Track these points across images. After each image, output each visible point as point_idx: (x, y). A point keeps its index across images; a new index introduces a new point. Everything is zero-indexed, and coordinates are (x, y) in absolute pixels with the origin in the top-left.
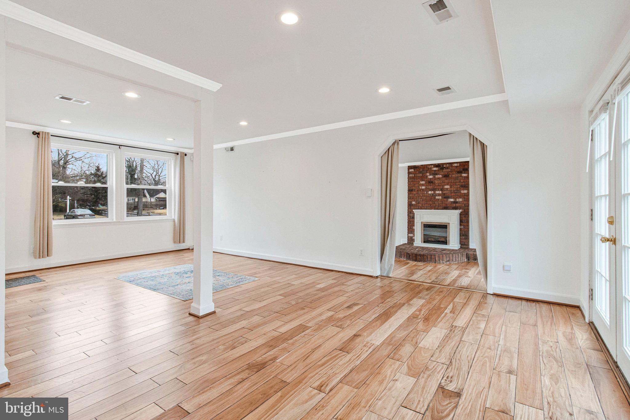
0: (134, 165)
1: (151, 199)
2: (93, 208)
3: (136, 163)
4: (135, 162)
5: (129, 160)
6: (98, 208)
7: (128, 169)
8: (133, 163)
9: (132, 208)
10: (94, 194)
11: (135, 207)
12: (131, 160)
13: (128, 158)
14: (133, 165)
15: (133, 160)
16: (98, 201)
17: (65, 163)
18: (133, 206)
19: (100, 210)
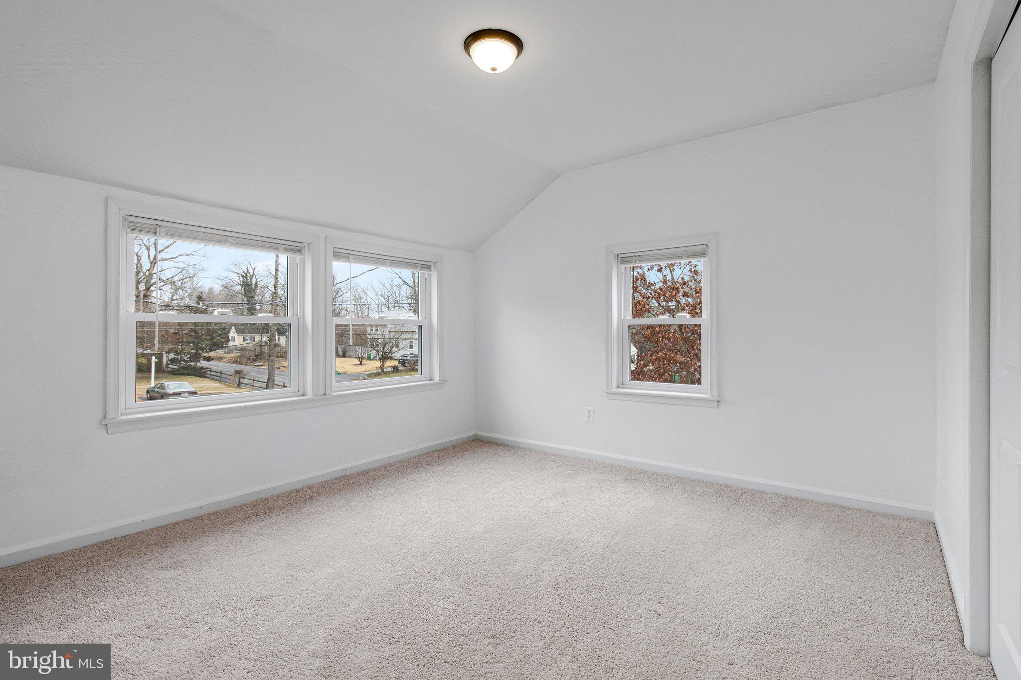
0: (254, 282)
1: (279, 337)
2: (192, 364)
3: (257, 279)
4: (254, 277)
5: (246, 274)
6: (199, 365)
7: (244, 289)
8: (251, 278)
9: (251, 356)
10: (193, 342)
11: (256, 356)
12: (248, 274)
13: (244, 272)
14: (251, 282)
15: (251, 274)
16: (200, 353)
17: (148, 289)
18: (252, 354)
19: (202, 368)
